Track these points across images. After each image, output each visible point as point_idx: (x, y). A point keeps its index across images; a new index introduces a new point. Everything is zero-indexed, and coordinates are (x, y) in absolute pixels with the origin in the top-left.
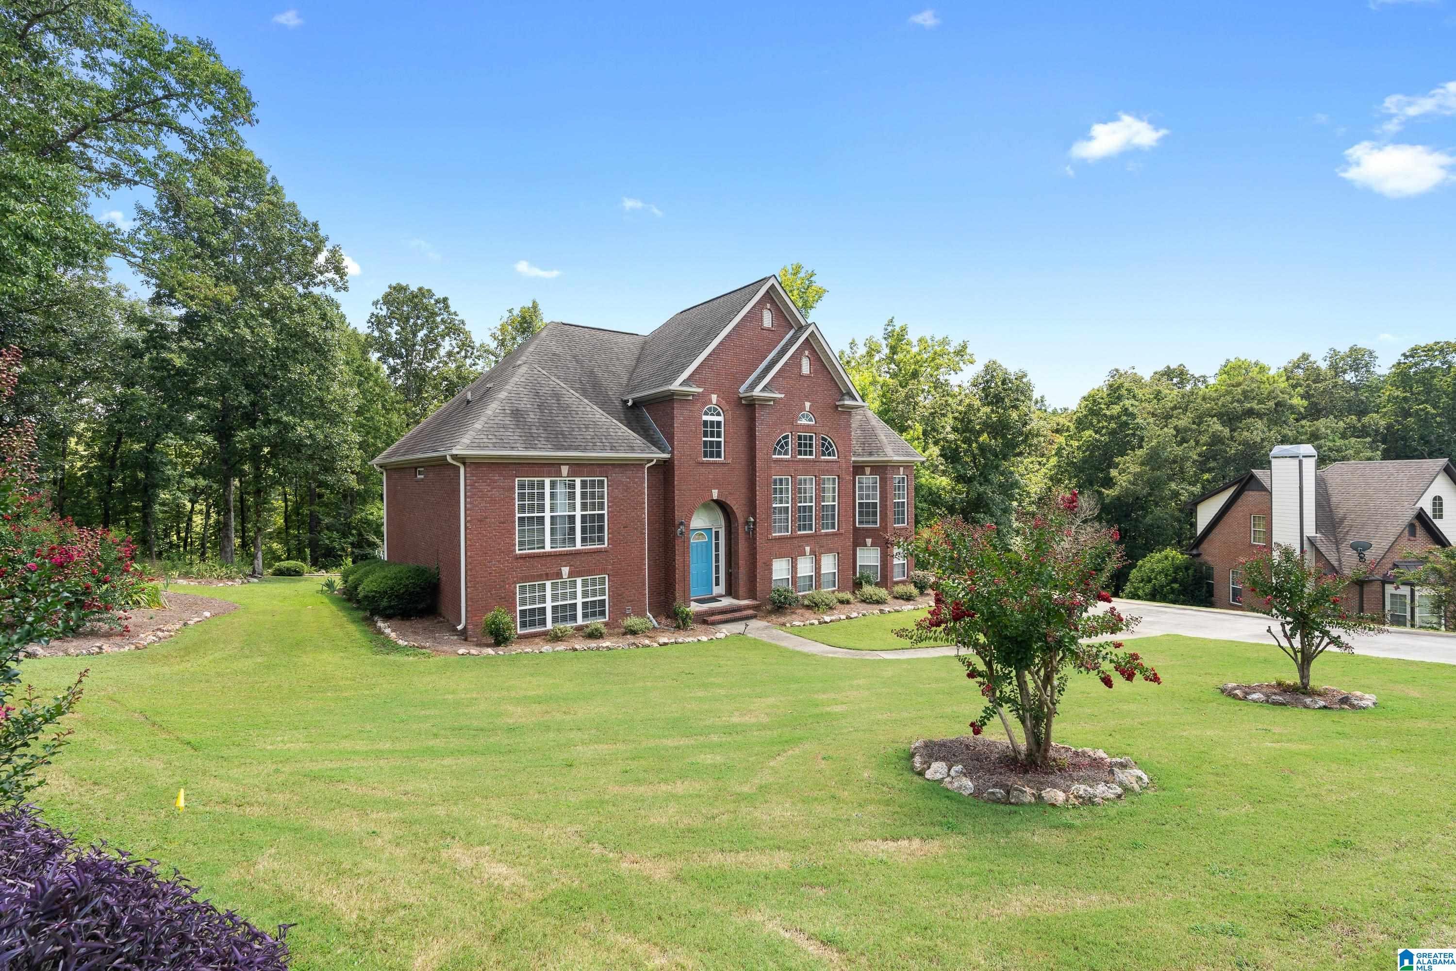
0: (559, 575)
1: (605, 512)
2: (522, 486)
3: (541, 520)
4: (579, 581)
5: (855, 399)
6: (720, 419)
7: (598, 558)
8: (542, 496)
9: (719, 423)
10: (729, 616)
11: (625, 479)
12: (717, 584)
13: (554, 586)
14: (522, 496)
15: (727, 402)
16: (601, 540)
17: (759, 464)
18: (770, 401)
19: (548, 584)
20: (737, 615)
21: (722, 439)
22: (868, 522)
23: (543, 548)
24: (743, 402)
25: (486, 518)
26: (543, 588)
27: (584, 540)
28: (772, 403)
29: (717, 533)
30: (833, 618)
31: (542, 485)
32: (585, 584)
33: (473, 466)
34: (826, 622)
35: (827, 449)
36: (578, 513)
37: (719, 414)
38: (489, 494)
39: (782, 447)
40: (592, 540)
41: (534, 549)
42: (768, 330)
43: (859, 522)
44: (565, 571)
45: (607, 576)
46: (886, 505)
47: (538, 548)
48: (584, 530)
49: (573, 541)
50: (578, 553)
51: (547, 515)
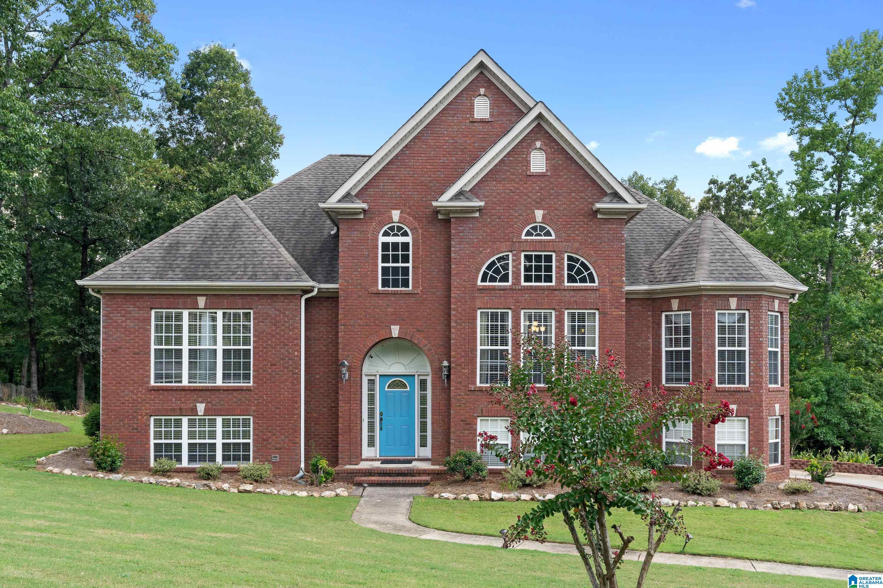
0: (194, 411)
1: (251, 347)
2: (159, 318)
3: (179, 353)
4: (219, 420)
5: (622, 200)
6: (408, 239)
7: (240, 397)
8: (179, 329)
9: (406, 246)
10: (400, 479)
11: (272, 312)
12: (423, 444)
13: (192, 423)
14: (158, 328)
15: (415, 218)
16: (247, 377)
17: (455, 293)
18: (473, 212)
19: (185, 420)
20: (416, 479)
21: (410, 265)
22: (678, 380)
23: (181, 382)
24: (440, 217)
25: (120, 348)
26: (179, 423)
27: (226, 377)
28: (477, 215)
29: (423, 383)
30: (506, 496)
31: (179, 317)
32: (226, 424)
33: (107, 297)
34: (492, 500)
35: (579, 272)
36: (220, 347)
37: (405, 234)
38: (124, 324)
39: (497, 271)
40: (237, 376)
41: (171, 382)
42: (482, 121)
43: (667, 380)
44: (201, 408)
45: (251, 418)
46: (700, 355)
47: (175, 382)
48: (226, 366)
49: (213, 377)
50: (217, 390)
51: (185, 347)
